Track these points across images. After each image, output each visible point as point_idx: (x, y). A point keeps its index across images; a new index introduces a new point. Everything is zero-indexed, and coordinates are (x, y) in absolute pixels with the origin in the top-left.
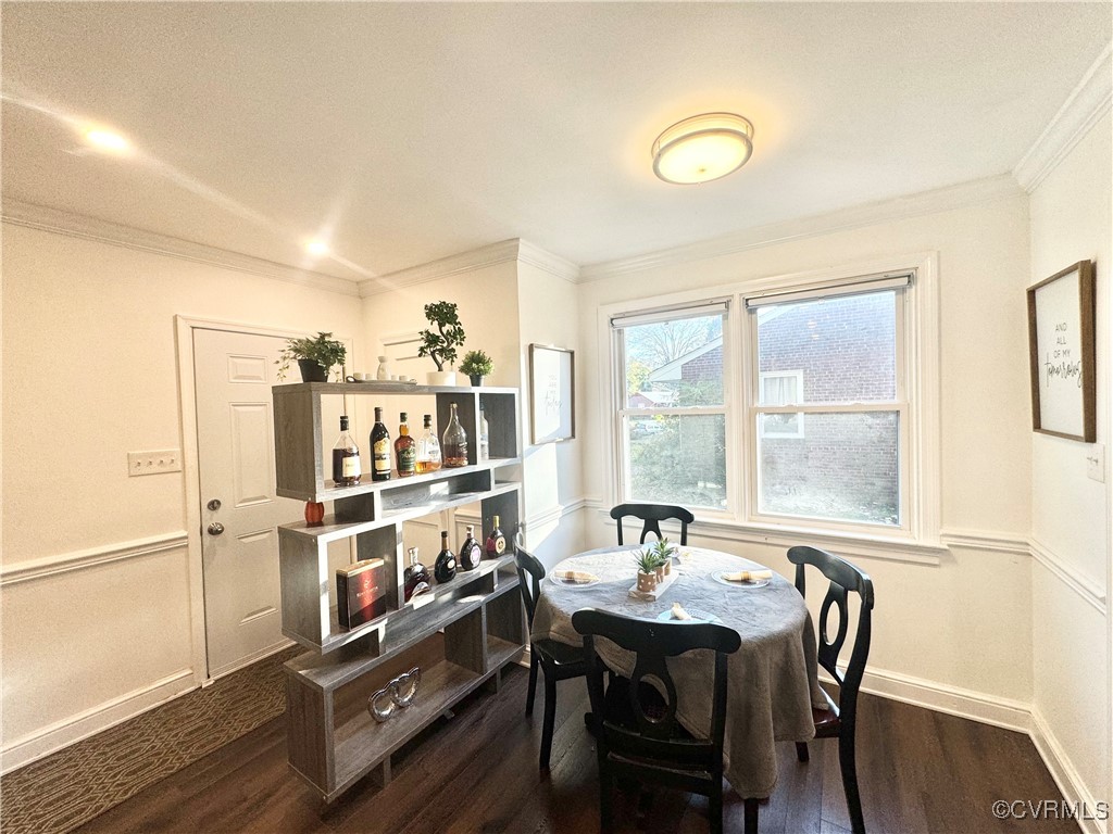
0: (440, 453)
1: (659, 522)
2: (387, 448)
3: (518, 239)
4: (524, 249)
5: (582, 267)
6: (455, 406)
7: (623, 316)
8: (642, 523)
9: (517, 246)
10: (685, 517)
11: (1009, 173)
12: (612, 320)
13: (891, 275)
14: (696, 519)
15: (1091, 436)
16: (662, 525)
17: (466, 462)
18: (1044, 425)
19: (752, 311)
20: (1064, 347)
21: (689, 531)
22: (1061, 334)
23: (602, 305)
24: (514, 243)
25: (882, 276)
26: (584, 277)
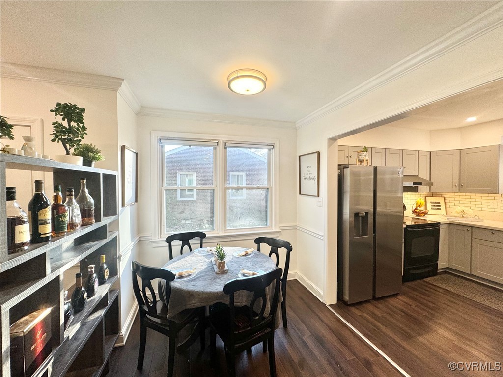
0: (80, 217)
1: (189, 240)
2: (47, 214)
3: (123, 80)
4: (124, 87)
5: (142, 107)
6: (85, 181)
7: (168, 139)
8: (181, 242)
9: (121, 84)
10: (202, 236)
11: (295, 122)
12: (160, 139)
13: (269, 144)
14: (207, 236)
15: (318, 196)
16: (191, 242)
17: (94, 221)
18: (301, 193)
19: (226, 148)
20: (310, 173)
21: (203, 242)
22: (309, 169)
23: (153, 130)
24: (120, 81)
25: (266, 144)
26: (142, 114)
